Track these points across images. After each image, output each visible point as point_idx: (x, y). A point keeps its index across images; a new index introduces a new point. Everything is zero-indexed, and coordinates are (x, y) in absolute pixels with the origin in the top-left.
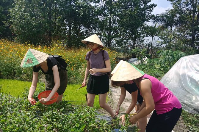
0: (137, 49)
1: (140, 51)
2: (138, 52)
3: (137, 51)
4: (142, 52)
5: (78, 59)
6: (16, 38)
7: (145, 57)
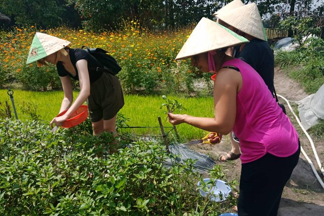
0: (292, 20)
1: (297, 24)
2: (293, 26)
3: (291, 24)
4: (300, 24)
5: (175, 50)
6: (85, 22)
7: (307, 34)
